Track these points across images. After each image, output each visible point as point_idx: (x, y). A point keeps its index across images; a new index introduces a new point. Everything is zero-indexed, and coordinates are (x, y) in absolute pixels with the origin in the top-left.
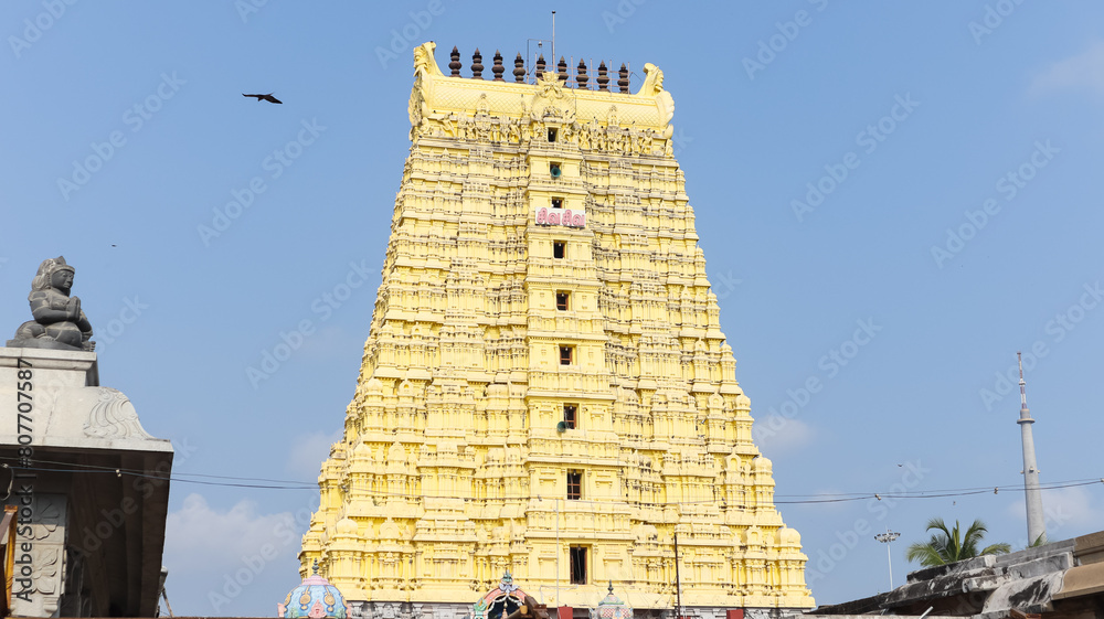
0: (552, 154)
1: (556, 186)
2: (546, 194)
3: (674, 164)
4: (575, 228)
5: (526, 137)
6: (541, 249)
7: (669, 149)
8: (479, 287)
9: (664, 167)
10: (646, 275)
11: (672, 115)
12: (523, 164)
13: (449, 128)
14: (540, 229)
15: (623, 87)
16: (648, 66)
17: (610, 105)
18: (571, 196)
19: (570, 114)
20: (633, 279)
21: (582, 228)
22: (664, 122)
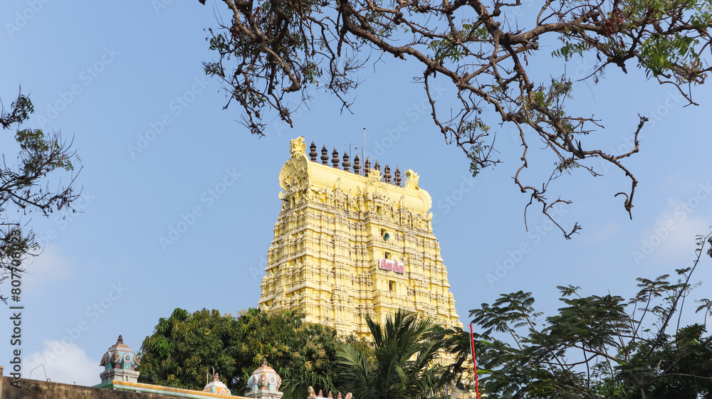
0: (383, 224)
1: (387, 245)
2: (381, 249)
3: (434, 237)
4: (399, 273)
5: (363, 209)
6: (382, 285)
7: (430, 228)
8: (350, 306)
9: (429, 239)
10: (430, 307)
11: (431, 206)
12: (364, 227)
13: (321, 197)
14: (382, 272)
15: (398, 182)
16: (411, 171)
17: (401, 195)
18: (394, 252)
19: (386, 199)
20: (423, 309)
21: (402, 274)
22: (426, 210)
